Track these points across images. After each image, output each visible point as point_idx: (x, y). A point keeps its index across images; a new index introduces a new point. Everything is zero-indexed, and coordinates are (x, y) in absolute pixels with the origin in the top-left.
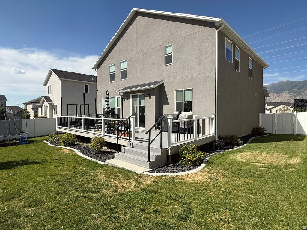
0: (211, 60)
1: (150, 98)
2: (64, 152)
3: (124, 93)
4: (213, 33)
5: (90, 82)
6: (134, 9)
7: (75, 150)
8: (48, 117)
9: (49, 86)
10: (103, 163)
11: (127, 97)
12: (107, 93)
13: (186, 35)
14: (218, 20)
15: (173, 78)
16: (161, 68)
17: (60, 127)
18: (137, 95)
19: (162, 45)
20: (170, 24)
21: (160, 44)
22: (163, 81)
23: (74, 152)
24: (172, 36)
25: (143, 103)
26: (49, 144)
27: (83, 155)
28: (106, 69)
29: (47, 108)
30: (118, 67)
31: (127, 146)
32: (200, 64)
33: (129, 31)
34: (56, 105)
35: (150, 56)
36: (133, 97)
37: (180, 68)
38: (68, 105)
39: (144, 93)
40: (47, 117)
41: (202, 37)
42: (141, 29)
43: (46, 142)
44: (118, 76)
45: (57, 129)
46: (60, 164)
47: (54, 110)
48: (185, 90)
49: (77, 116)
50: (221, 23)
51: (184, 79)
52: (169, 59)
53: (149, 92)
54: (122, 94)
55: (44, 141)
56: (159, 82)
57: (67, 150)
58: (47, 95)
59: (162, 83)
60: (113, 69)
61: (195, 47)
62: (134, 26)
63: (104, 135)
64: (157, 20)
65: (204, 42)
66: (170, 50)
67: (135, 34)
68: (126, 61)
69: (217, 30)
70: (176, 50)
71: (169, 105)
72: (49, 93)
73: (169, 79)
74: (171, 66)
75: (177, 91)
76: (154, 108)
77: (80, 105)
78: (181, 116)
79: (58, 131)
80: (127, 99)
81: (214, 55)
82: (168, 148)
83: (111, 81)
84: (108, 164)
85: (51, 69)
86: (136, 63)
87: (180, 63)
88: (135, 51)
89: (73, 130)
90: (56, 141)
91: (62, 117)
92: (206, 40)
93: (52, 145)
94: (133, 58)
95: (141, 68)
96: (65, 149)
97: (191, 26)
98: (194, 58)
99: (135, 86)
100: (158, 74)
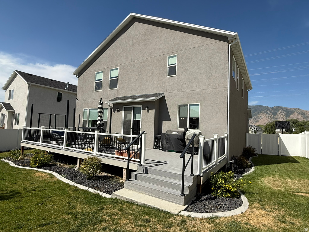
0: (223, 75)
1: (148, 111)
2: (39, 177)
3: (114, 104)
4: (226, 47)
5: (65, 89)
6: (132, 14)
7: (54, 174)
8: (6, 128)
9: (10, 91)
10: (108, 196)
11: (118, 109)
12: (101, 103)
13: (193, 47)
14: (233, 34)
15: (176, 91)
16: (162, 80)
17: (27, 142)
18: (132, 107)
19: (164, 55)
20: (175, 33)
21: (162, 54)
22: (163, 93)
23: (55, 177)
24: (176, 46)
25: (138, 117)
26: (12, 164)
27: (72, 183)
28: (91, 76)
29: (5, 117)
30: (106, 75)
31: (137, 171)
32: (209, 78)
33: (123, 36)
34: (19, 114)
35: (149, 66)
36: (126, 109)
37: (185, 81)
38: (40, 114)
39: (141, 106)
40: (4, 128)
41: (213, 49)
42: (138, 35)
43: (6, 161)
44: (106, 84)
45: (22, 144)
46: (44, 200)
47: (14, 120)
48: (190, 105)
49: (50, 128)
50: (235, 38)
51: (190, 93)
52: (172, 71)
53: (147, 105)
54: (112, 105)
55: (3, 160)
56: (160, 94)
57: (44, 175)
58: (7, 101)
59: (162, 96)
60: (100, 76)
61: (203, 60)
62: (130, 32)
63: (97, 154)
64: (160, 29)
65: (215, 55)
66: (173, 61)
67: (131, 40)
68: (117, 69)
69: (230, 45)
70: (182, 61)
71: (171, 120)
72: (9, 99)
73: (171, 91)
74: (175, 79)
75: (180, 106)
76: (153, 124)
77: (56, 115)
78: (189, 134)
79: (23, 147)
80: (118, 111)
81: (226, 69)
82: (199, 175)
83: (96, 89)
84: (117, 196)
85: (16, 70)
86: (131, 71)
87: (185, 75)
88: (130, 59)
89: (48, 146)
90: (22, 159)
91: (31, 128)
92: (217, 54)
93: (16, 166)
94: (126, 66)
95: (137, 78)
96: (39, 172)
97: (200, 38)
98: (202, 71)
99: (128, 97)
100: (157, 85)
